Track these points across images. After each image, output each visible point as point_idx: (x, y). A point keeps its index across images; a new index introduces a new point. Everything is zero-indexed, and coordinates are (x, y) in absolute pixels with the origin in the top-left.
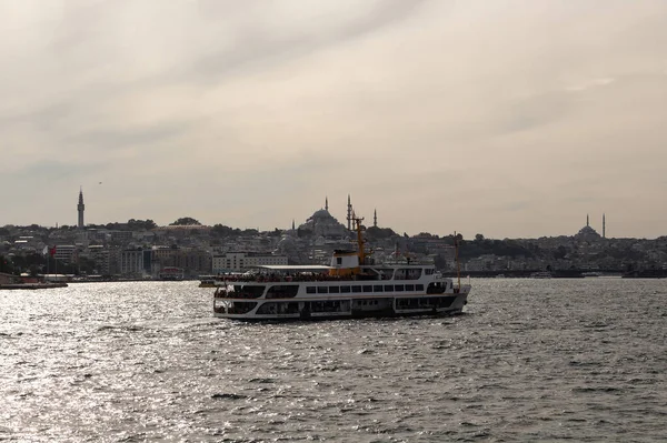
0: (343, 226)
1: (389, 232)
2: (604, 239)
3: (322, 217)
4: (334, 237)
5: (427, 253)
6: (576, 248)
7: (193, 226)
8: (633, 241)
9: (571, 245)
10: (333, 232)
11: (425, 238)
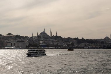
0: (49, 35)
1: (60, 37)
3: (44, 33)
4: (46, 38)
5: (69, 42)
7: (11, 35)
10: (46, 37)
11: (69, 38)
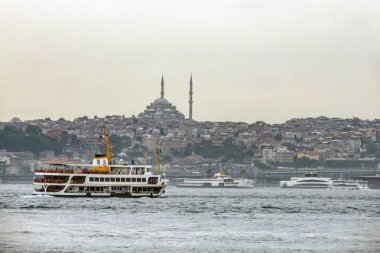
2: (191, 124)
6: (139, 139)
8: (240, 127)
9: (131, 135)
